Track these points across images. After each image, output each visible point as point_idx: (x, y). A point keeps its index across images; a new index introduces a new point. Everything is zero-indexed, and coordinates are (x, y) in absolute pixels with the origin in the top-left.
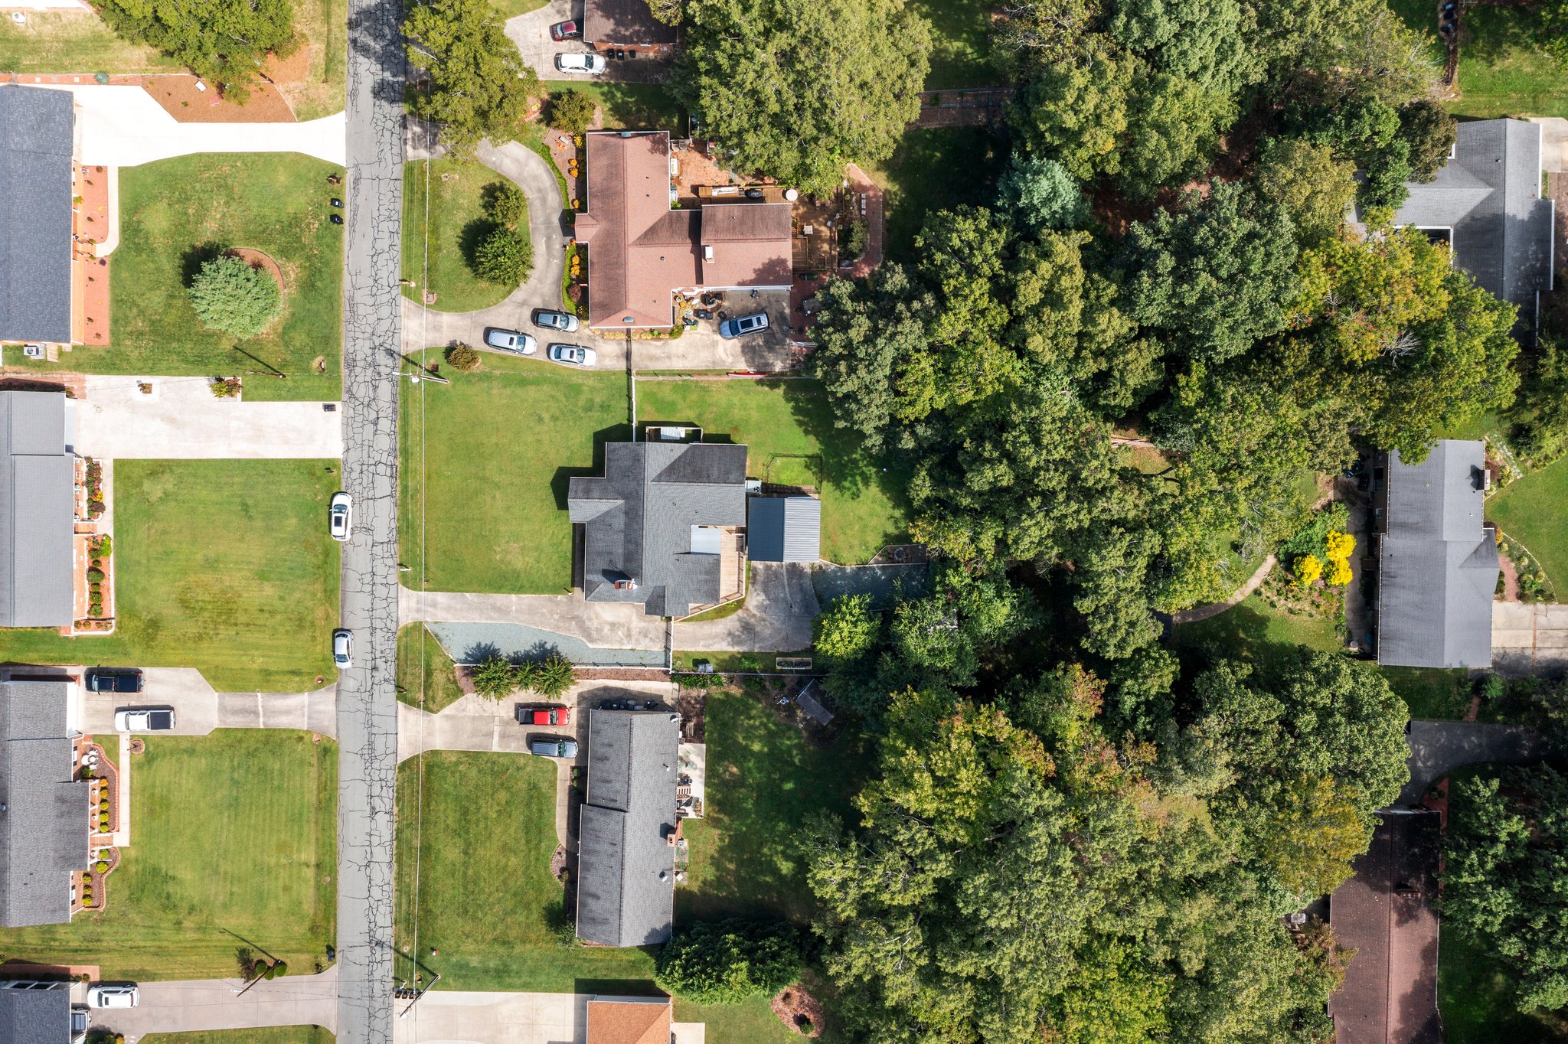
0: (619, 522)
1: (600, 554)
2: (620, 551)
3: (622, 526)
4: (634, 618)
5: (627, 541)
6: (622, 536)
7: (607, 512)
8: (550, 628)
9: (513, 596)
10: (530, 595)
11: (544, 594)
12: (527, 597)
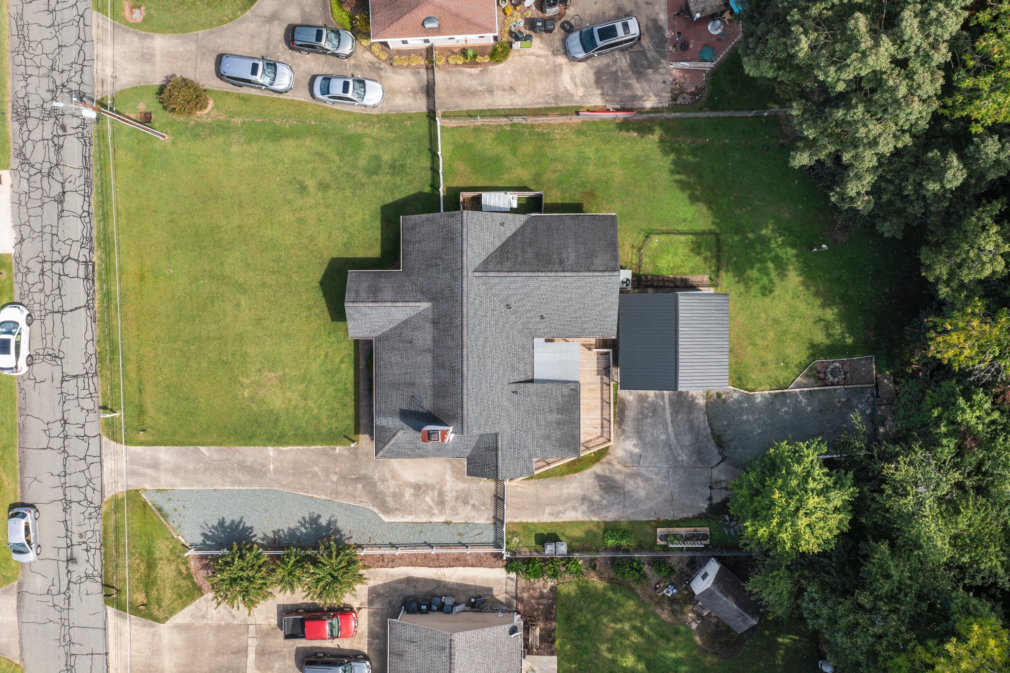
0: (425, 336)
1: (395, 386)
2: (428, 381)
3: (429, 343)
4: (448, 477)
5: (438, 364)
6: (429, 358)
7: (406, 322)
8: (326, 495)
9: (270, 449)
10: (294, 448)
11: (315, 445)
12: (291, 450)
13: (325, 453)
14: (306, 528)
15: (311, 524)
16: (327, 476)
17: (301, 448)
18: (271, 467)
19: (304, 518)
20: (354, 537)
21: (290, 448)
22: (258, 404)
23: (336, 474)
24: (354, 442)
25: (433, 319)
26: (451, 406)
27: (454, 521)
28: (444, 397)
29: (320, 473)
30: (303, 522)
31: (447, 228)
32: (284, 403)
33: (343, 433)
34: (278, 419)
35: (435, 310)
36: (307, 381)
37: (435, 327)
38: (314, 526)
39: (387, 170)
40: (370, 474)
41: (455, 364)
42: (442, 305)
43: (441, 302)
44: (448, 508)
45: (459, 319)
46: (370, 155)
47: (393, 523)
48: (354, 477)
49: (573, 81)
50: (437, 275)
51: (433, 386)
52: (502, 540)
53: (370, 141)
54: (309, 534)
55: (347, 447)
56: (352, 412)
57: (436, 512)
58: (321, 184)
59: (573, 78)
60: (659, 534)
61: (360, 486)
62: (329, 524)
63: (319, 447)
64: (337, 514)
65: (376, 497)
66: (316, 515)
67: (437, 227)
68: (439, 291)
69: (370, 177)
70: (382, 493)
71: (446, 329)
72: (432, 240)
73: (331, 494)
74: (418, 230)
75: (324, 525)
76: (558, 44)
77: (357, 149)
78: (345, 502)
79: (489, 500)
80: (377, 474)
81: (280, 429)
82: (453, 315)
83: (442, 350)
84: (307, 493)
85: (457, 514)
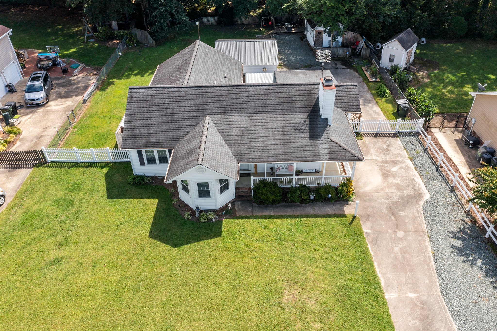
1: (286, 144)
6: (259, 118)
8: (424, 240)
9: (387, 296)
10: (378, 271)
11: (368, 249)
12: (382, 274)
13: (375, 241)
14: (475, 260)
15: (467, 255)
16: (401, 239)
17: (375, 263)
18: (412, 295)
20: (461, 218)
21: (379, 275)
22: (329, 310)
23: (395, 232)
24: (354, 217)
25: (221, 113)
26: (299, 95)
27: (407, 155)
28: (293, 102)
29: (400, 246)
30: (469, 262)
31: (141, 102)
32: (323, 281)
33: (348, 226)
34: (345, 287)
35: (214, 112)
36: (292, 258)
37: (229, 112)
38: (468, 252)
39: (73, 194)
40: (385, 206)
41: (262, 92)
42: (209, 105)
43: (207, 107)
44: (397, 159)
45: (223, 90)
46: (51, 206)
47: (429, 191)
48: (393, 218)
49: (59, 105)
50: (181, 111)
51: (282, 112)
52: (410, 132)
53: (37, 205)
54: (481, 257)
55: (361, 223)
56: (322, 220)
57: (404, 165)
58: (60, 245)
59: (57, 105)
60: (373, 80)
61: (401, 213)
62: (458, 238)
63: (369, 246)
64: (441, 231)
65: (408, 202)
66: (454, 250)
67: (139, 112)
68: (196, 109)
69: (73, 206)
70: (402, 197)
71: (231, 101)
72: (150, 117)
73: (421, 236)
74: (138, 131)
75: (461, 242)
76: (28, 111)
77: (39, 215)
78: (425, 225)
79: (381, 140)
80: (383, 201)
81: (357, 285)
82: (219, 95)
83: (250, 104)
84: (429, 257)
85: (400, 154)
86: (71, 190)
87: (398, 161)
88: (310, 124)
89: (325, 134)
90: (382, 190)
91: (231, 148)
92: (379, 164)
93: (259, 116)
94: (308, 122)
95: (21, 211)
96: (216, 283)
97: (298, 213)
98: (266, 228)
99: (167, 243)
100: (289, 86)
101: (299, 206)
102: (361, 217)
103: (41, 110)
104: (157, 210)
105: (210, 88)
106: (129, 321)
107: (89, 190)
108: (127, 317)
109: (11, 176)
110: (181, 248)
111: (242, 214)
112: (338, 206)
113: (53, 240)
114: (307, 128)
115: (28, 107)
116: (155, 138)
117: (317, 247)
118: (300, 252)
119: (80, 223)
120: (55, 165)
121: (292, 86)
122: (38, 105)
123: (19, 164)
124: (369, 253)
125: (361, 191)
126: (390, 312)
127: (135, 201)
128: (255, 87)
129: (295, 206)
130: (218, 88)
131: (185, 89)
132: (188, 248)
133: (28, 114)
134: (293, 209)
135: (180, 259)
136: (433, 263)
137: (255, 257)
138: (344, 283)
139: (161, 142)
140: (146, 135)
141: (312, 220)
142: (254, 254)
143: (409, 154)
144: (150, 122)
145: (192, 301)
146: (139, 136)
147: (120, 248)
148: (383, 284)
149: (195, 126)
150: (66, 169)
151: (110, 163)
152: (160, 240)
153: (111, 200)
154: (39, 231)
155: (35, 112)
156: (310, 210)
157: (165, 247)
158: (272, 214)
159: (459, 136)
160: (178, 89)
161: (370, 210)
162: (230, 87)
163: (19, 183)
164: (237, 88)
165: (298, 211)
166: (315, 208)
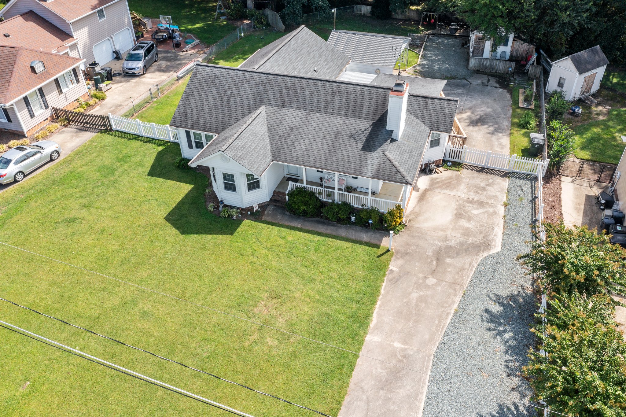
1: (333, 149)
2: (339, 120)
6: (316, 117)
8: (455, 295)
9: (368, 338)
10: (377, 310)
11: (380, 287)
12: (379, 315)
13: (395, 281)
14: (505, 331)
15: (500, 324)
16: (428, 287)
17: (379, 303)
18: (398, 345)
19: (489, 329)
20: (522, 283)
21: (375, 315)
22: (295, 333)
23: (426, 278)
24: (388, 251)
25: (279, 106)
26: (372, 99)
27: (504, 199)
28: (361, 106)
29: (421, 293)
30: (495, 332)
31: (203, 80)
32: (308, 303)
33: (375, 257)
34: (327, 316)
35: (272, 103)
36: (291, 274)
37: (288, 105)
38: (502, 321)
39: (119, 164)
40: (434, 248)
41: (330, 89)
42: (269, 95)
43: (266, 96)
44: (489, 201)
45: (289, 80)
46: (96, 170)
47: (503, 245)
48: (435, 263)
49: (153, 78)
50: (239, 96)
51: (346, 115)
52: (528, 175)
53: (84, 167)
54: (515, 331)
55: (393, 259)
56: (349, 245)
57: (491, 210)
58: (84, 206)
59: (152, 78)
60: (525, 106)
61: (448, 260)
62: (501, 304)
63: (384, 284)
64: (485, 291)
65: (466, 250)
66: (485, 314)
67: (197, 90)
68: (255, 97)
69: (113, 175)
70: (462, 244)
71: (293, 94)
72: (206, 97)
73: (455, 290)
74: (190, 110)
75: (501, 309)
76: (123, 79)
77: (80, 177)
78: (469, 279)
79: (483, 176)
80: (436, 242)
81: (342, 317)
82: (284, 85)
83: (313, 101)
84: (448, 314)
85: (496, 196)
86: (120, 160)
87: (488, 204)
88: (371, 133)
89: (382, 148)
90: (443, 230)
91: (272, 144)
92: (461, 202)
93: (317, 115)
94: (368, 131)
95: (67, 169)
96: (200, 277)
97: (328, 232)
98: (284, 238)
99: (178, 228)
100: (363, 87)
101: (334, 225)
102: (397, 252)
103: (135, 80)
104: (186, 196)
105: (276, 77)
106: (102, 286)
107: (136, 163)
108: (102, 283)
109: (75, 137)
110: (187, 236)
111: (269, 219)
112: (378, 235)
113: (80, 201)
114: (364, 138)
115: (125, 76)
116: (204, 120)
117: (324, 270)
118: (304, 271)
119: (112, 192)
120: (118, 134)
121: (367, 88)
122: (134, 75)
123: (87, 127)
124: (379, 291)
125: (416, 226)
126: (360, 353)
127: (171, 183)
128: (325, 82)
129: (329, 224)
130: (285, 78)
131: (251, 73)
132: (194, 237)
133: (121, 82)
134: (325, 227)
135: (181, 246)
136: (448, 321)
137: (253, 263)
138: (329, 311)
139: (208, 125)
140: (197, 115)
141: (338, 242)
142: (255, 259)
143: (508, 199)
144: (205, 103)
145: (167, 285)
146: (190, 116)
147: (133, 222)
148: (372, 325)
149: (247, 115)
150: (126, 140)
151: (169, 142)
152: (172, 224)
153: (150, 177)
154: (72, 190)
155: (129, 81)
156: (343, 232)
157: (174, 231)
158: (299, 226)
159: (596, 191)
160: (243, 72)
161: (413, 248)
162: (298, 79)
163: (79, 144)
164: (305, 80)
165: (329, 230)
166: (351, 231)
